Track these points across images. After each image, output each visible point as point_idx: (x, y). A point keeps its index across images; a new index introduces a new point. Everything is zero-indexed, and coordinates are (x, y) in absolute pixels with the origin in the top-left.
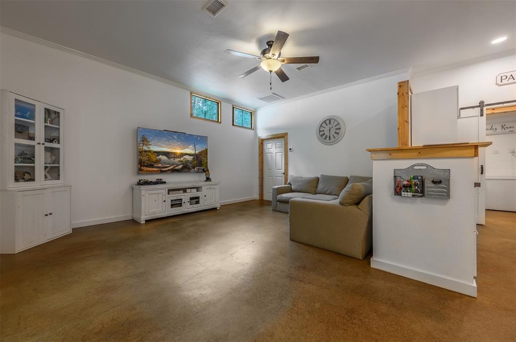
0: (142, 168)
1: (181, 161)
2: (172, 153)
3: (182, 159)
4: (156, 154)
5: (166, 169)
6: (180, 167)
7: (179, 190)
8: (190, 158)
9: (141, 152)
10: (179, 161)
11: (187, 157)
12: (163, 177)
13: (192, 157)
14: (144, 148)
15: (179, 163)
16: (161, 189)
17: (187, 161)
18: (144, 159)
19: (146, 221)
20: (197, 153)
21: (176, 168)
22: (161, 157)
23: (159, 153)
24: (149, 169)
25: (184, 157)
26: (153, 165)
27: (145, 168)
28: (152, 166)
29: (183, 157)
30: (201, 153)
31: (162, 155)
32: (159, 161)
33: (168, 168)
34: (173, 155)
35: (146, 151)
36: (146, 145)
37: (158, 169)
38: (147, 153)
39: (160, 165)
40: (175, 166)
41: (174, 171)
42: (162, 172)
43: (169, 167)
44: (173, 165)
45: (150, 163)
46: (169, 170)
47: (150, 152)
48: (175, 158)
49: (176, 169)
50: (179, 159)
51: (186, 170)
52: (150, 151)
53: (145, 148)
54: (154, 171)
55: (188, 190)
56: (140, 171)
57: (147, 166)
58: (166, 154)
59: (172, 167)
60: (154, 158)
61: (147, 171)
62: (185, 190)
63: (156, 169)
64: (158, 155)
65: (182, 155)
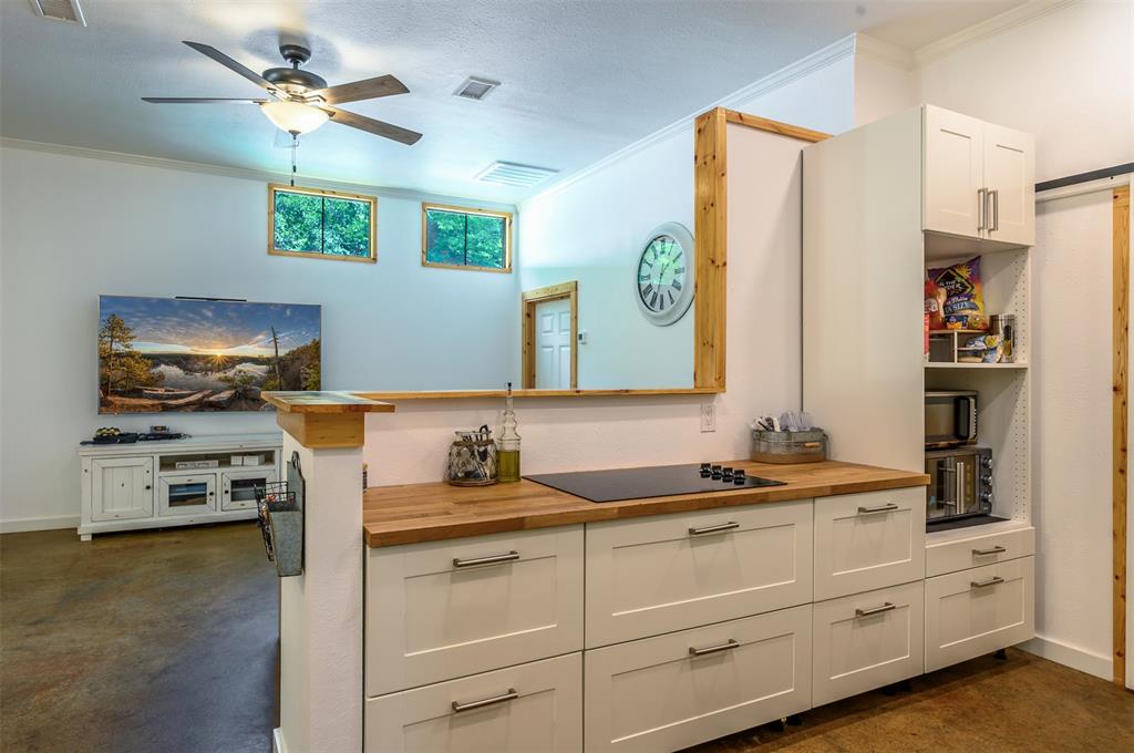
0: (109, 398)
1: (227, 380)
2: (198, 358)
3: (230, 373)
4: (150, 362)
5: (181, 401)
6: (225, 395)
7: (208, 457)
8: (259, 371)
9: (105, 359)
10: (220, 379)
11: (248, 367)
12: (172, 422)
13: (264, 367)
14: (114, 346)
15: (221, 384)
16: (139, 455)
17: (248, 380)
18: (116, 374)
19: (95, 536)
20: (282, 353)
21: (211, 399)
22: (163, 368)
23: (157, 359)
24: (129, 401)
25: (238, 367)
26: (141, 390)
27: (117, 400)
28: (137, 393)
29: (233, 367)
30: (295, 356)
31: (167, 364)
32: (159, 380)
33: (187, 400)
34: (201, 363)
35: (119, 355)
36: (122, 339)
37: (156, 402)
38: (123, 360)
39: (161, 391)
40: (206, 393)
41: (204, 406)
42: (166, 409)
43: (190, 395)
44: (201, 390)
45: (131, 386)
46: (188, 404)
47: (132, 357)
48: (206, 371)
49: (211, 402)
50: (221, 375)
51: (244, 406)
52: (131, 355)
53: (118, 347)
54: (144, 407)
55: (235, 460)
56: (105, 405)
57: (122, 394)
58: (181, 361)
59: (199, 396)
60: (142, 372)
61: (122, 406)
62: (224, 459)
63: (150, 402)
64: (156, 365)
65: (232, 362)
